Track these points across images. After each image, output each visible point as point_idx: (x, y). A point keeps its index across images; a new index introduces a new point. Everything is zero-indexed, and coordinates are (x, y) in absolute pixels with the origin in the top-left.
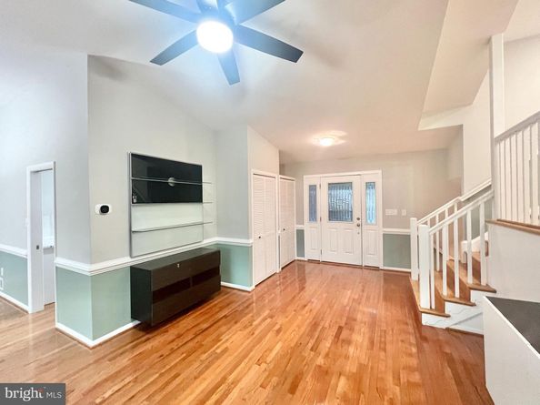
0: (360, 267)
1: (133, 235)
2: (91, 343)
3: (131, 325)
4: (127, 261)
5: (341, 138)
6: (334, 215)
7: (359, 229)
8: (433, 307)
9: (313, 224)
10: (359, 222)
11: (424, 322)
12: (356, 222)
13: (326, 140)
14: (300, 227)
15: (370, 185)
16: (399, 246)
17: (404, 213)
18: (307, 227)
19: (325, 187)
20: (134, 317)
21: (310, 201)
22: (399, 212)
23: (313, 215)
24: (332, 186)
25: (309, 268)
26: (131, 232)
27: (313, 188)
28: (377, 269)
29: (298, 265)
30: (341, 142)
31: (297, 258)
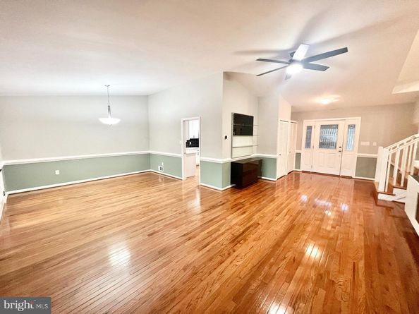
0: (339, 176)
1: (234, 149)
2: (222, 189)
3: (230, 186)
4: (229, 160)
5: (336, 98)
6: (323, 144)
7: (340, 154)
8: (386, 191)
9: (308, 150)
10: (341, 149)
11: (379, 198)
12: (338, 149)
13: (326, 100)
14: (299, 151)
15: (352, 127)
16: (368, 165)
17: (375, 144)
18: (304, 151)
19: (318, 128)
20: (232, 183)
21: (307, 137)
22: (371, 143)
23: (308, 145)
24: (323, 127)
25: (302, 175)
26: (232, 147)
27: (309, 128)
28: (350, 178)
29: (296, 174)
30: (336, 100)
31: (294, 169)
